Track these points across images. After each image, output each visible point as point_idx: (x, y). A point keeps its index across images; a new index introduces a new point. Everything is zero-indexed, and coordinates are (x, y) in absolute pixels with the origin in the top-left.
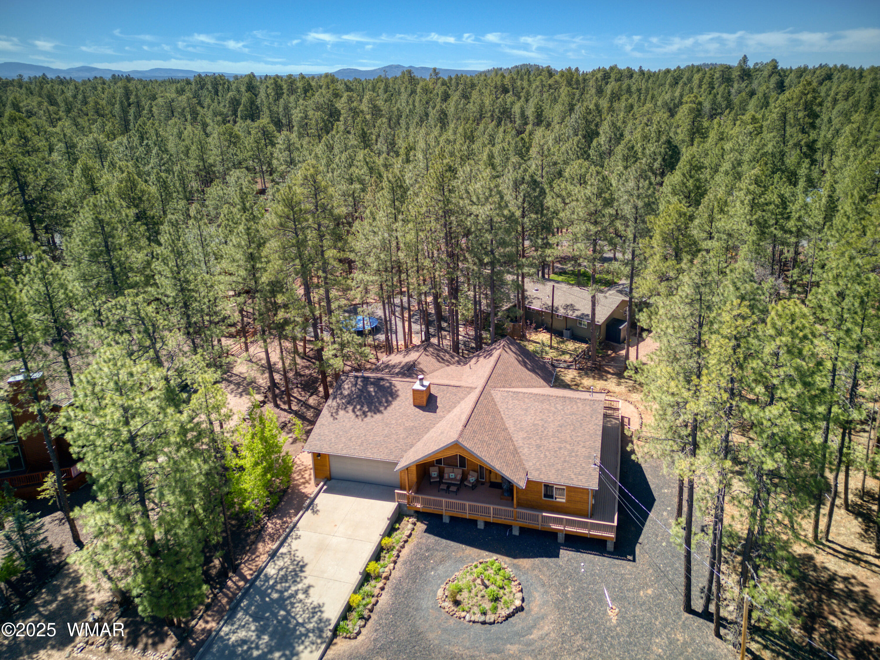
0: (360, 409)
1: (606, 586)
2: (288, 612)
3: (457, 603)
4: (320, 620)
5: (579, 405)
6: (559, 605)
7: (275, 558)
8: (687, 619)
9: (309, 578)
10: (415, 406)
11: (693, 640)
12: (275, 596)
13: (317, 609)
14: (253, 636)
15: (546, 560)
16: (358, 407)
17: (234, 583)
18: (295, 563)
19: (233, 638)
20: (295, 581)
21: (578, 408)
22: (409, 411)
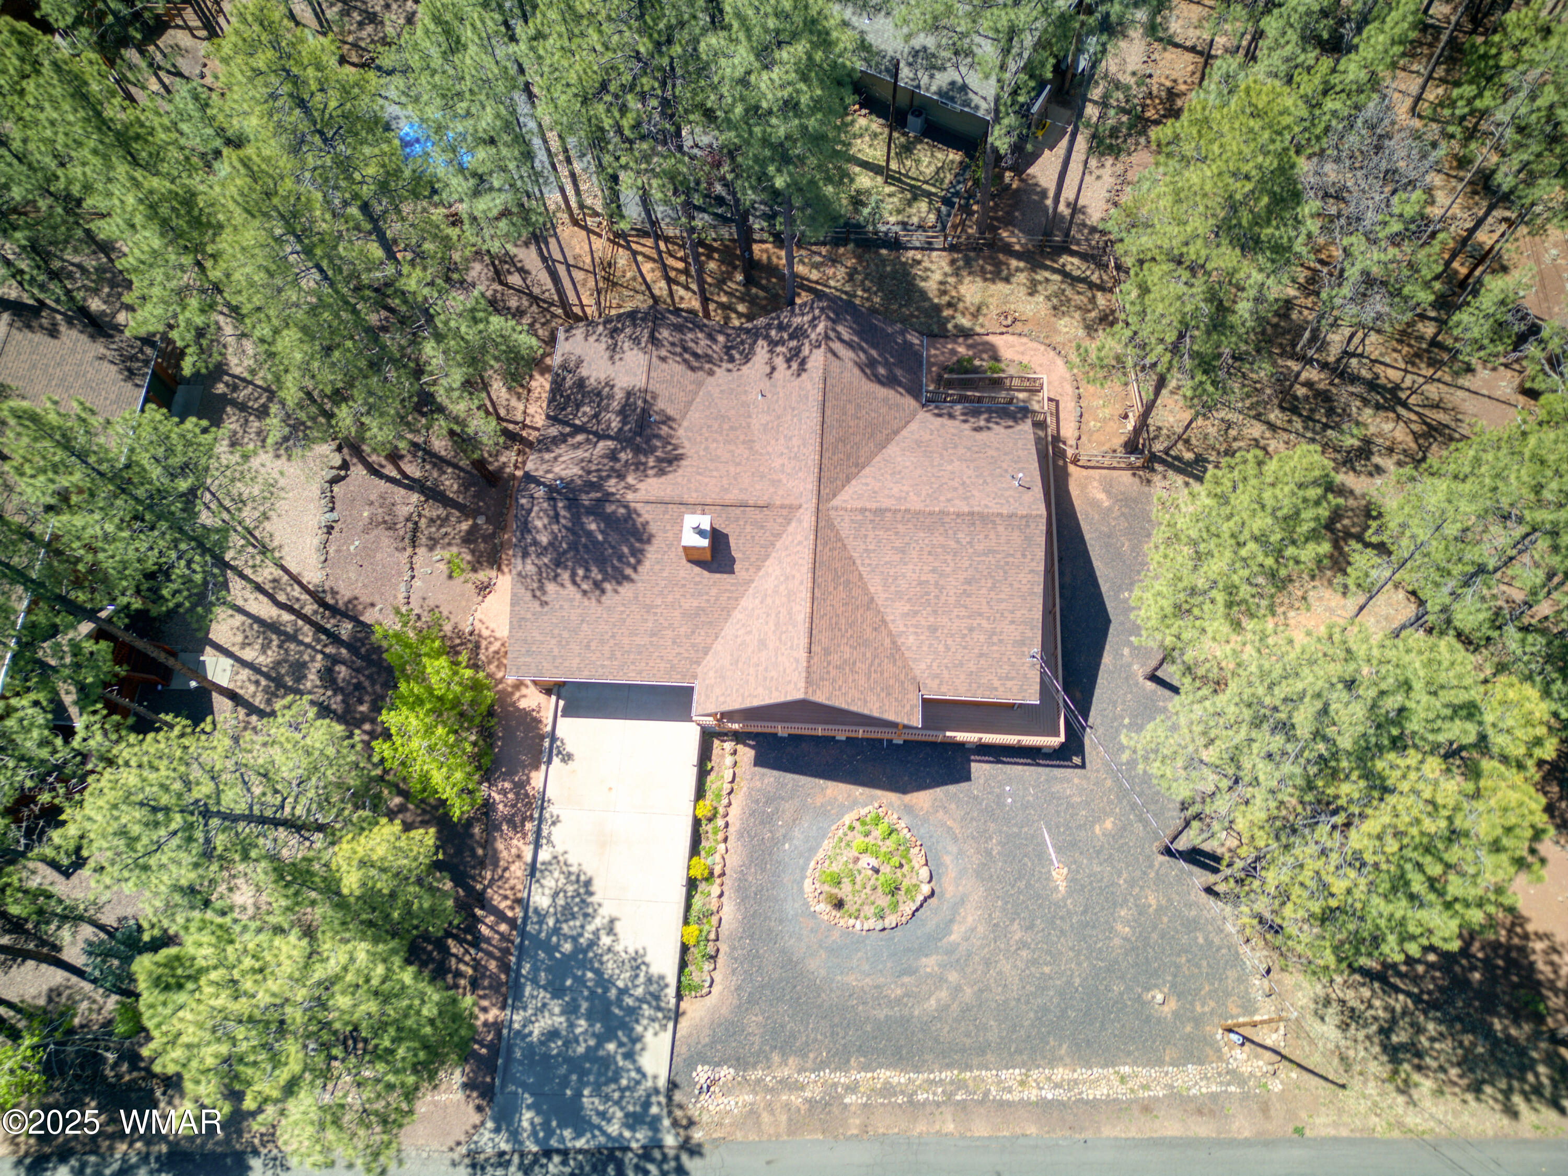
0: (586, 577)
1: (1046, 824)
2: (598, 973)
3: (839, 905)
4: (649, 980)
5: (1001, 529)
6: (981, 873)
7: (538, 875)
8: (1161, 864)
9: (606, 904)
10: (690, 561)
11: (1170, 900)
12: (567, 947)
13: (637, 962)
14: (560, 1021)
15: (952, 788)
16: (581, 572)
17: (491, 928)
18: (573, 878)
19: (537, 1030)
20: (586, 915)
21: (998, 536)
22: (682, 573)
